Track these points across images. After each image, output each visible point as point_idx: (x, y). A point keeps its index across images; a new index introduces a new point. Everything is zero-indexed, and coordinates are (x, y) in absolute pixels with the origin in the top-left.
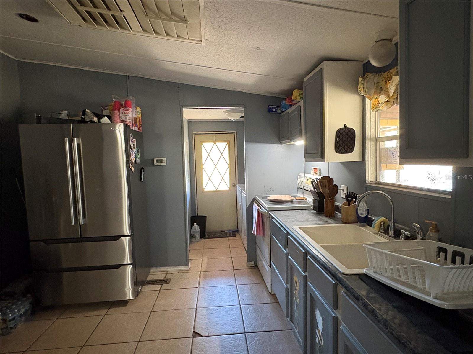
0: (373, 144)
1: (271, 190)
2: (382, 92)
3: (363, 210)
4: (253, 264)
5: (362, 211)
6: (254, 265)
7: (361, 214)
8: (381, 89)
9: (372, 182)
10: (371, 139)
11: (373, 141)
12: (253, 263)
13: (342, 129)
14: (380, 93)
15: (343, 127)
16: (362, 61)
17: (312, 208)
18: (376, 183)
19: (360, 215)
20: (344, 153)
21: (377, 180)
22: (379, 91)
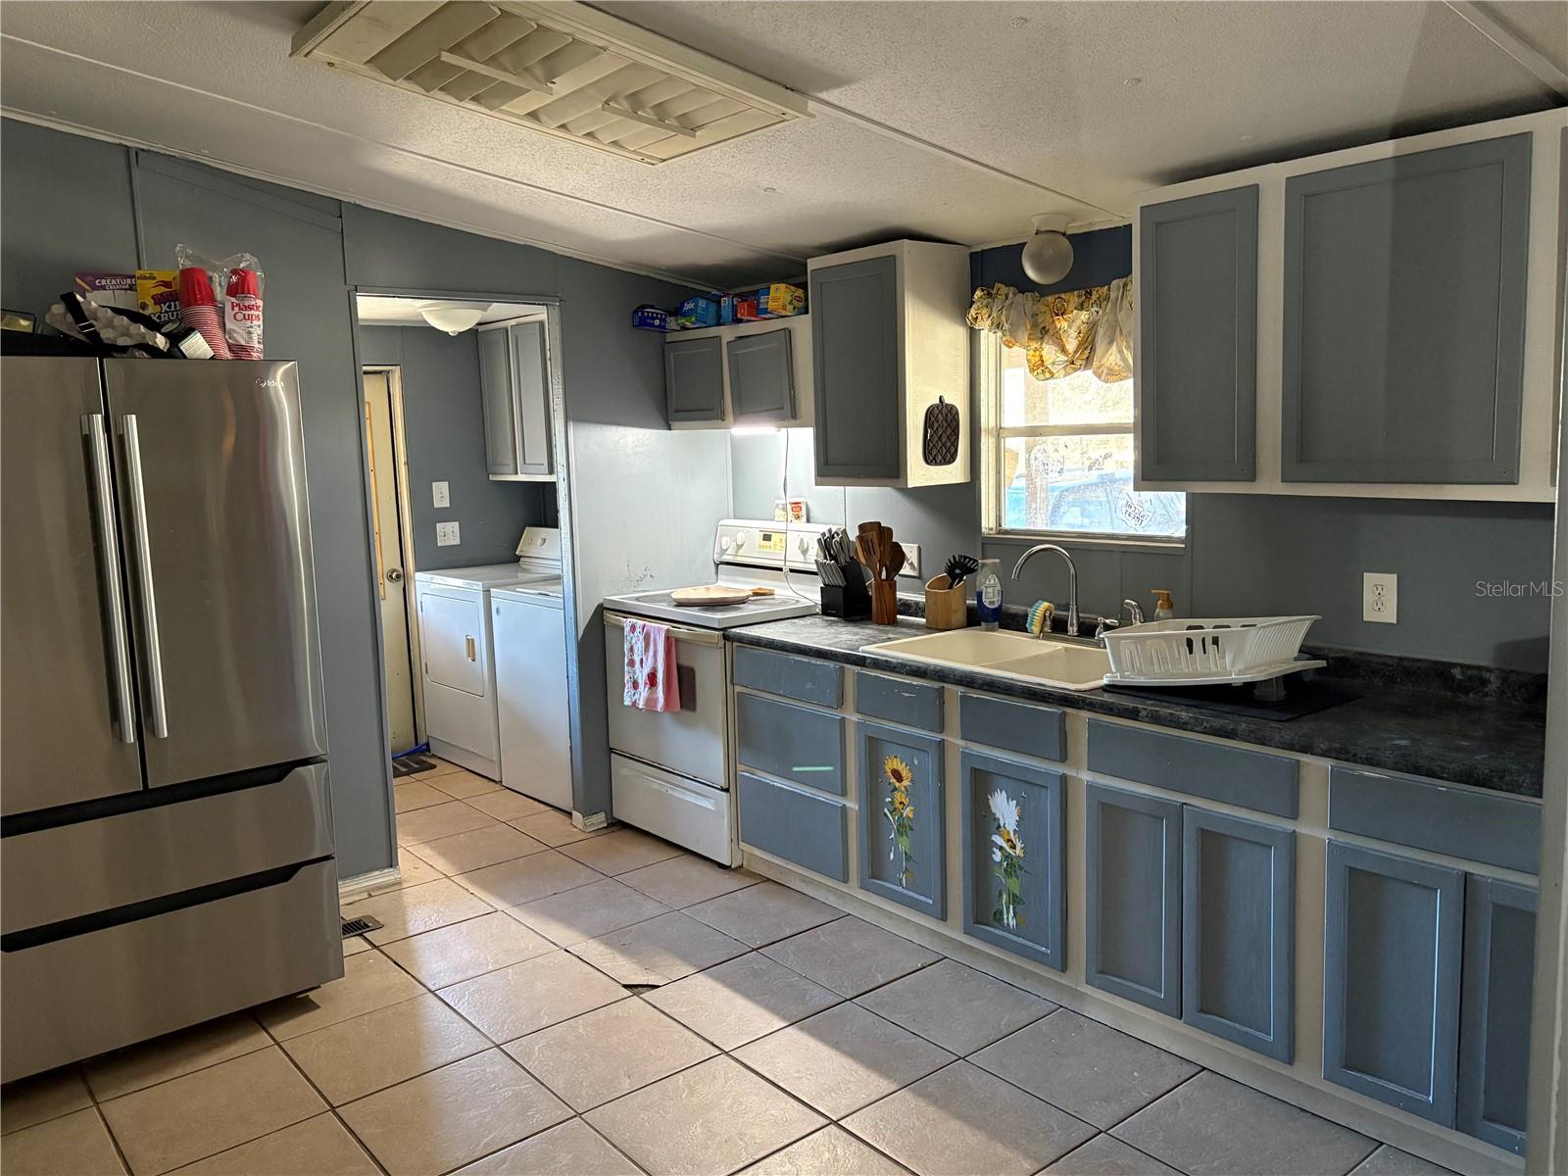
0: (992, 440)
1: (645, 576)
2: (1046, 338)
3: (994, 593)
4: (601, 823)
5: (991, 595)
6: (605, 825)
7: (991, 603)
8: (1044, 331)
9: (992, 529)
10: (988, 431)
11: (993, 436)
12: (602, 816)
13: (937, 406)
14: (1042, 338)
15: (938, 402)
16: (969, 247)
17: (818, 610)
18: (999, 532)
19: (987, 604)
20: (941, 464)
21: (1000, 526)
22: (1040, 335)
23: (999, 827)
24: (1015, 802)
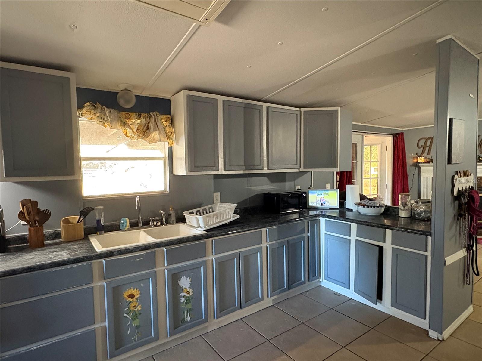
5: (103, 220)
8: (125, 124)
19: (102, 224)
23: (183, 289)
24: (189, 278)
